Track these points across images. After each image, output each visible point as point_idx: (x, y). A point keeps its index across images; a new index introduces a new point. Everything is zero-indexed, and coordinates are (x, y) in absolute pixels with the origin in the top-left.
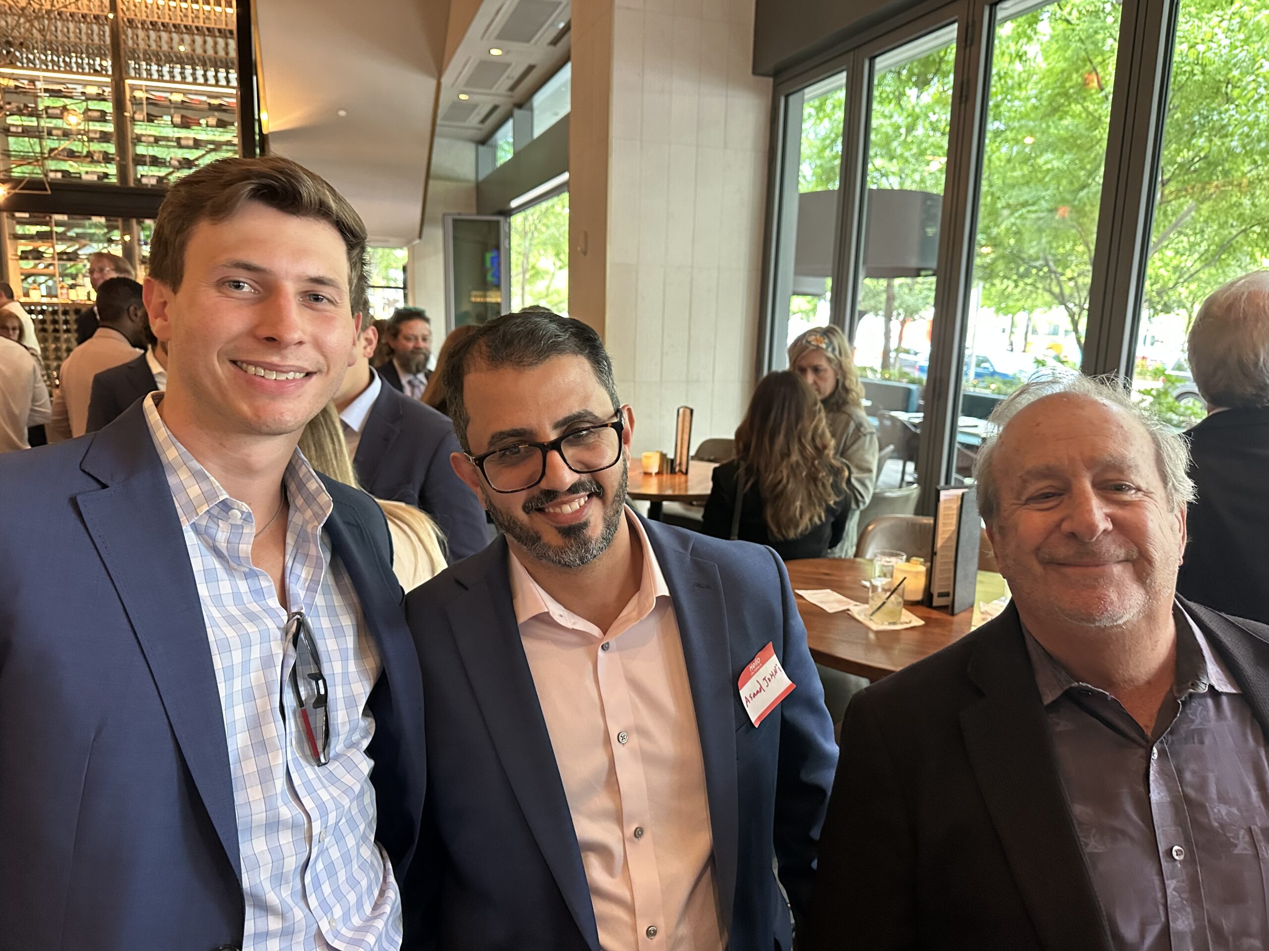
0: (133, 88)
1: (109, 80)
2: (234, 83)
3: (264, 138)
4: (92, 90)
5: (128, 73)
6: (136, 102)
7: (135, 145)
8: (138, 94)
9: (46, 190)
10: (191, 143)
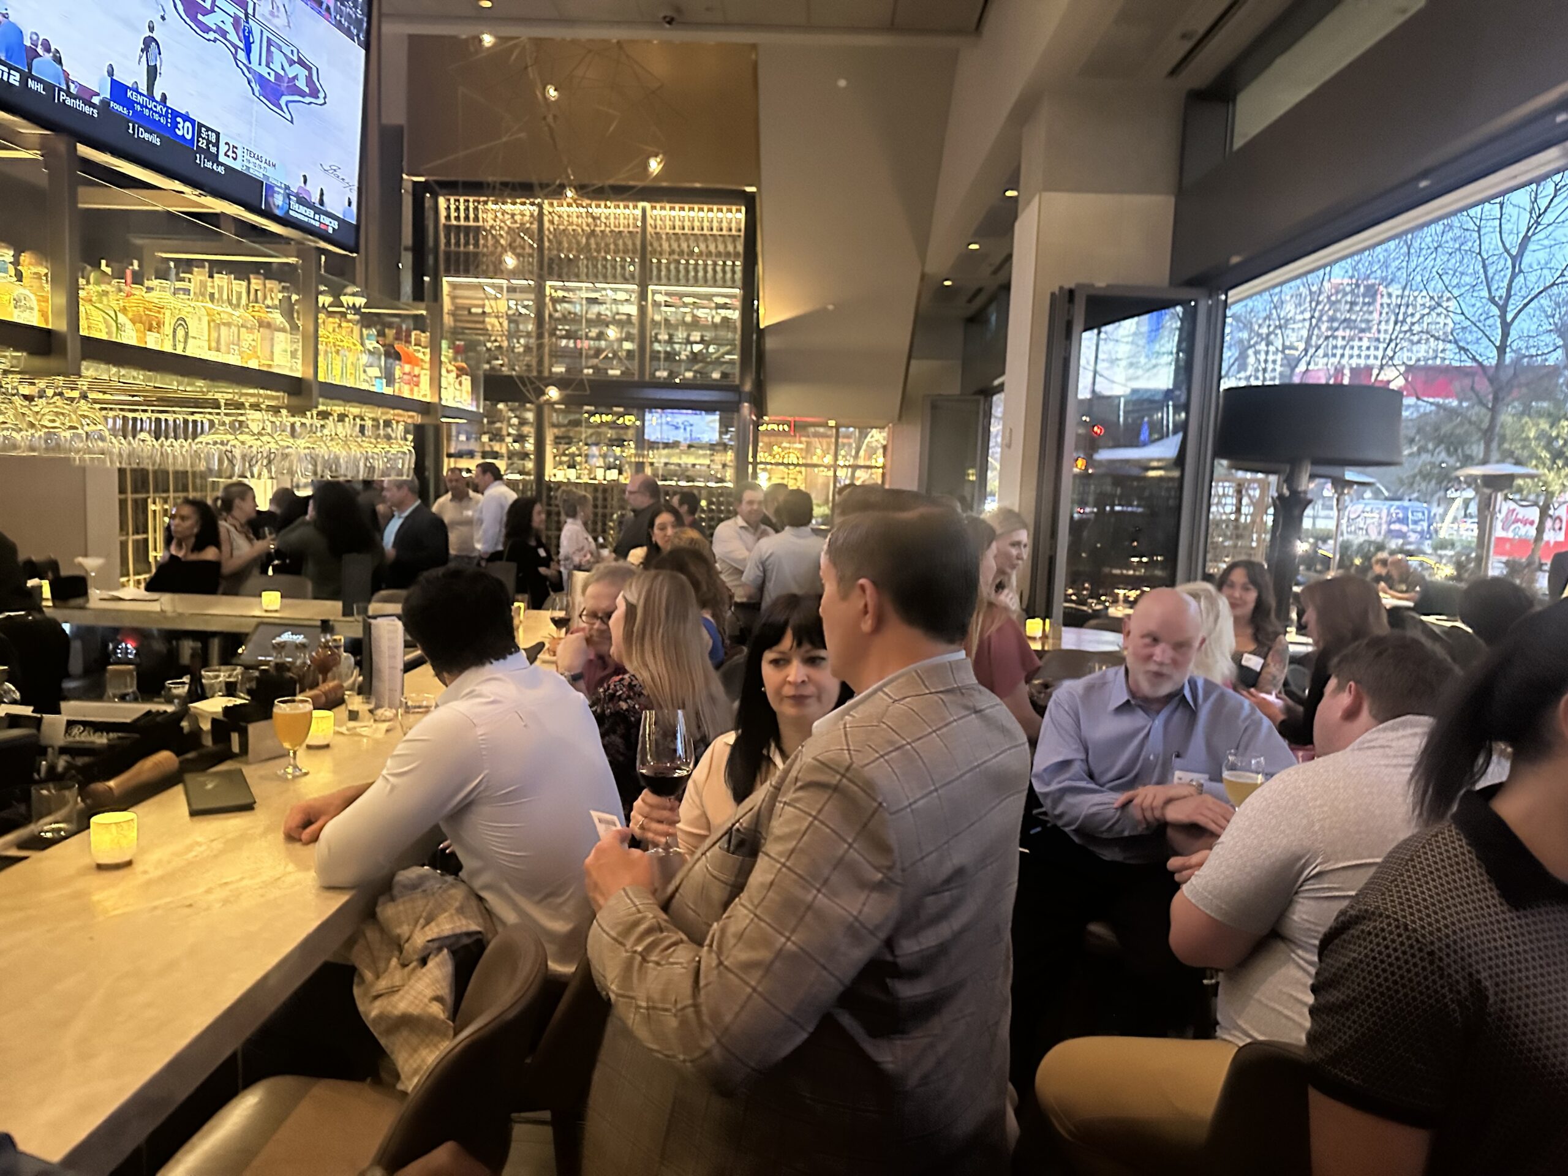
0: (654, 293)
1: (635, 287)
2: (739, 283)
3: (761, 333)
4: (622, 296)
5: (651, 279)
6: (656, 304)
7: (652, 342)
8: (659, 298)
9: (585, 390)
10: (698, 339)
